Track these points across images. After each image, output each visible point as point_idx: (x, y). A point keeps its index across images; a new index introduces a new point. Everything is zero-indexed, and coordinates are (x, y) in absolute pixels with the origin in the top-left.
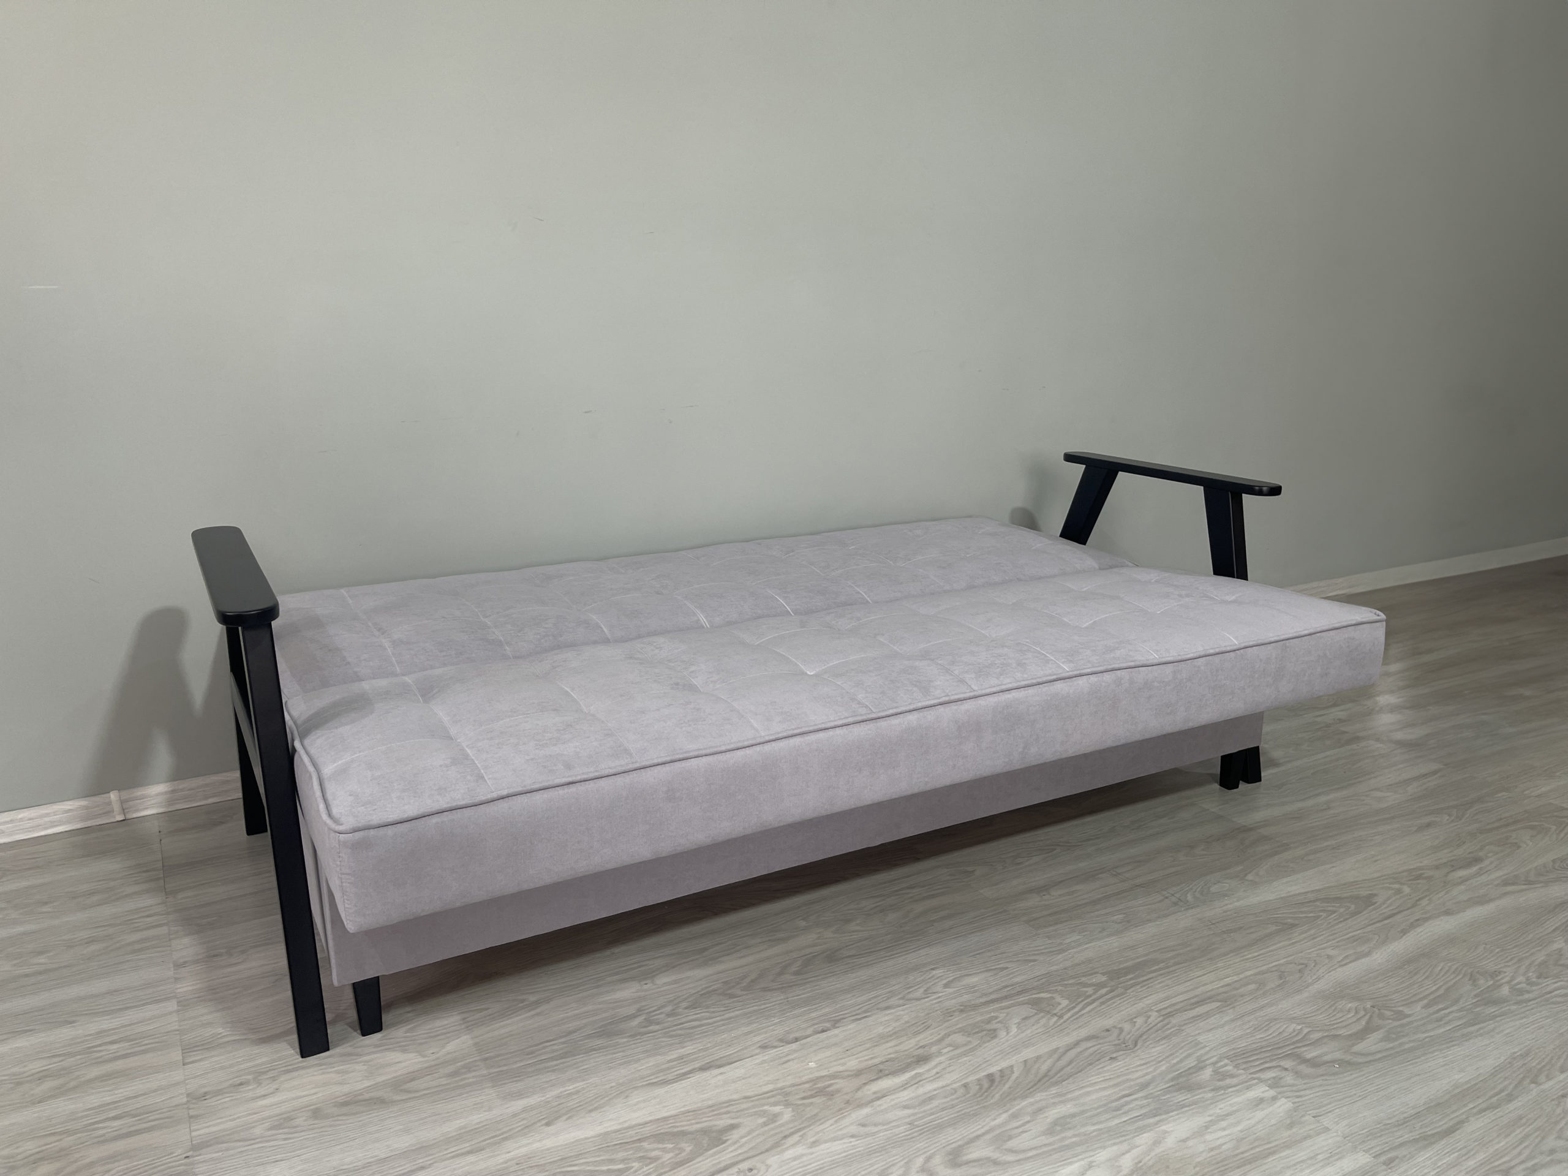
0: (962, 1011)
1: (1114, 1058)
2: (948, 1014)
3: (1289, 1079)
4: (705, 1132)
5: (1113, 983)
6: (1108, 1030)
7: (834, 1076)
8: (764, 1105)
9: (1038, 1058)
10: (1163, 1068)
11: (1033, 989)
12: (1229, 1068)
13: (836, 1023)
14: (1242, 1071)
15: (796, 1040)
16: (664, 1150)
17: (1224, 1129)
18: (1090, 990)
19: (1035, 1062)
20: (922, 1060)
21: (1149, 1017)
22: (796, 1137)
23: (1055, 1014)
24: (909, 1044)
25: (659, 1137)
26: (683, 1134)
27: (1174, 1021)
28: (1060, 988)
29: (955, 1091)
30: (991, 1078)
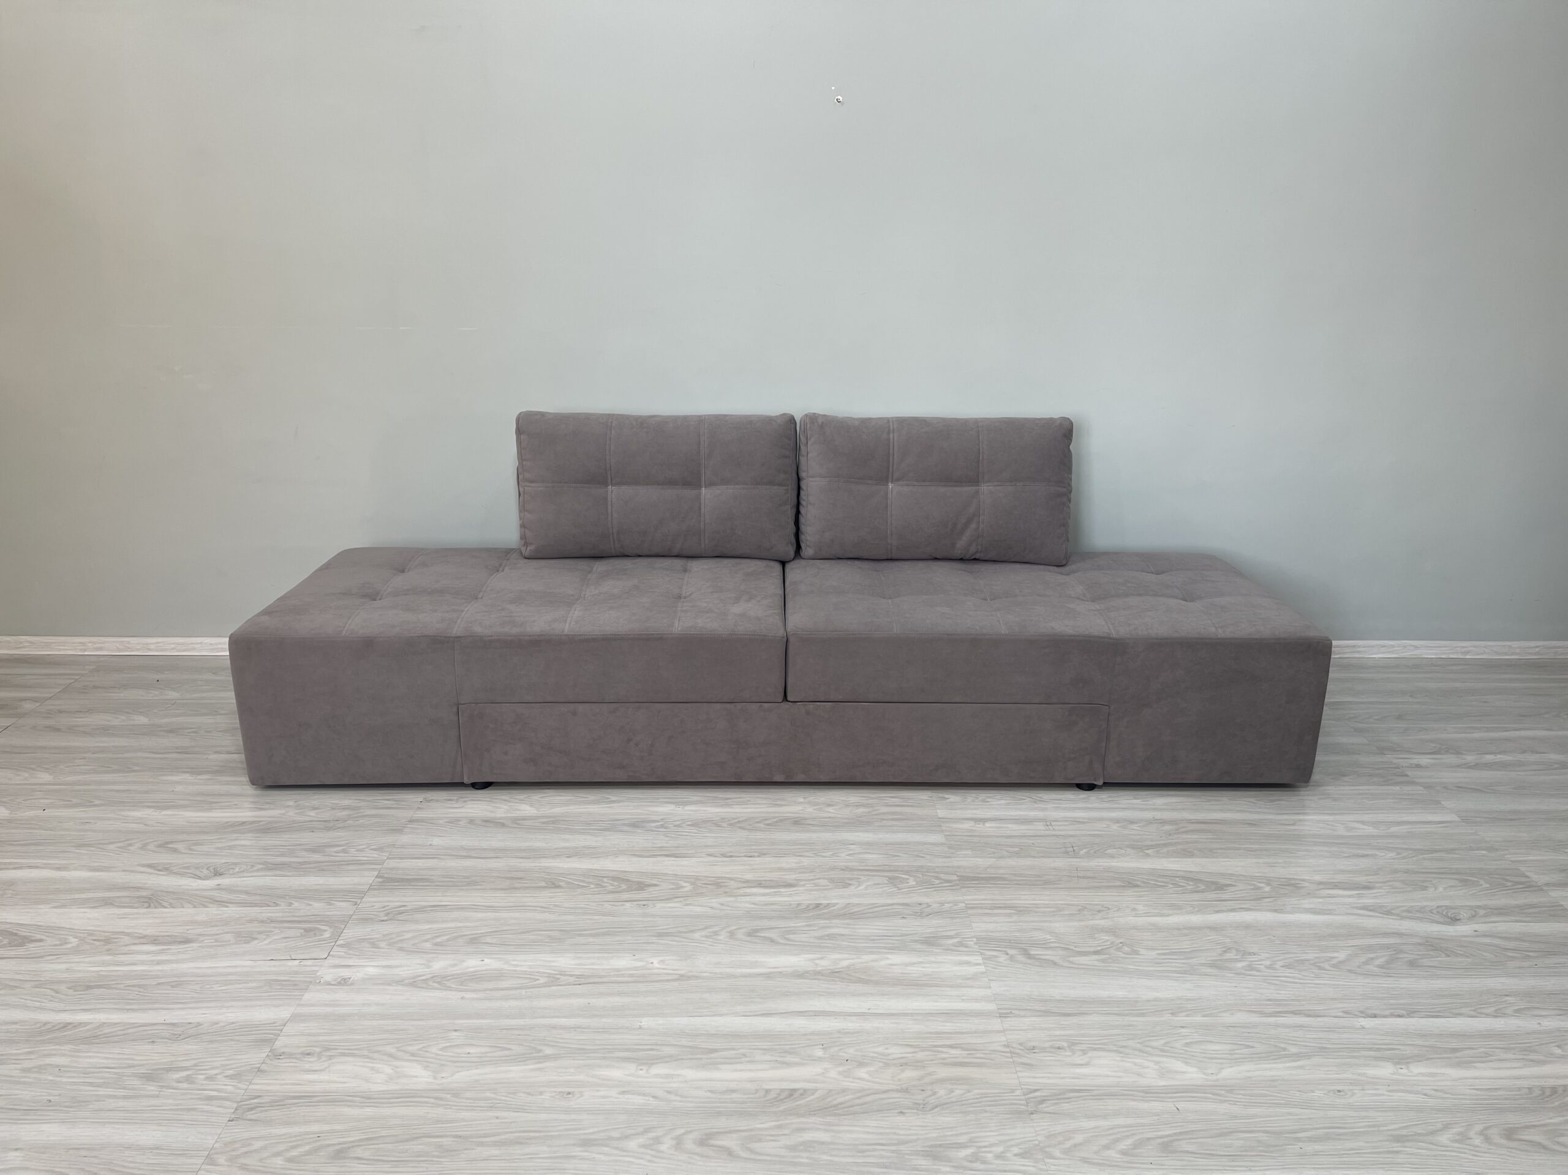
0: (843, 870)
1: (905, 918)
2: (833, 869)
3: (1003, 958)
4: (639, 883)
5: (958, 882)
6: (920, 904)
7: (731, 879)
8: (681, 880)
9: (858, 904)
10: (928, 931)
11: (902, 871)
12: (972, 943)
13: (762, 854)
14: (977, 947)
15: (731, 856)
16: (612, 885)
17: (924, 967)
18: (937, 882)
19: (854, 906)
20: (790, 885)
21: (957, 905)
22: (681, 899)
23: (898, 887)
24: (791, 877)
25: (614, 879)
26: (628, 880)
27: (970, 912)
28: (920, 876)
29: (791, 904)
30: (818, 906)
